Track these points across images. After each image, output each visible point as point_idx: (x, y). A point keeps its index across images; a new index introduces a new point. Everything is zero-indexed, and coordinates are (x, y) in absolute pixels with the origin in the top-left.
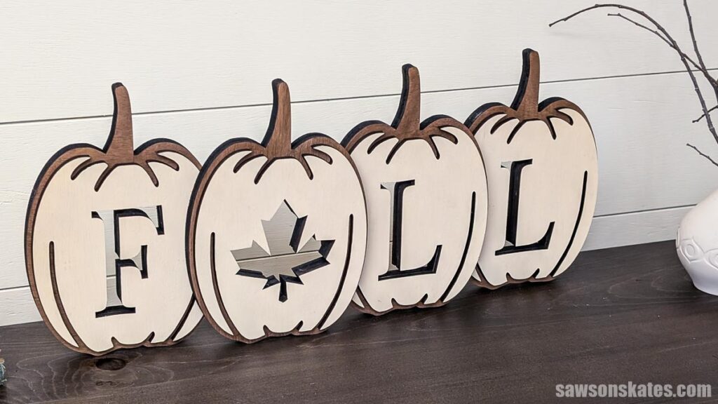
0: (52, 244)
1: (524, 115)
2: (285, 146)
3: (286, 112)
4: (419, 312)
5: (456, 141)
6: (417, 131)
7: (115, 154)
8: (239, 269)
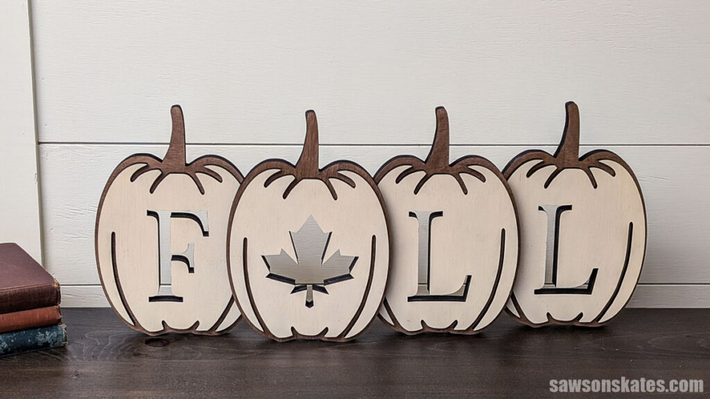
0: (113, 234)
1: (564, 163)
2: (313, 169)
3: (314, 139)
4: (448, 336)
5: (483, 180)
6: (446, 167)
7: (170, 164)
8: (269, 273)
